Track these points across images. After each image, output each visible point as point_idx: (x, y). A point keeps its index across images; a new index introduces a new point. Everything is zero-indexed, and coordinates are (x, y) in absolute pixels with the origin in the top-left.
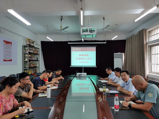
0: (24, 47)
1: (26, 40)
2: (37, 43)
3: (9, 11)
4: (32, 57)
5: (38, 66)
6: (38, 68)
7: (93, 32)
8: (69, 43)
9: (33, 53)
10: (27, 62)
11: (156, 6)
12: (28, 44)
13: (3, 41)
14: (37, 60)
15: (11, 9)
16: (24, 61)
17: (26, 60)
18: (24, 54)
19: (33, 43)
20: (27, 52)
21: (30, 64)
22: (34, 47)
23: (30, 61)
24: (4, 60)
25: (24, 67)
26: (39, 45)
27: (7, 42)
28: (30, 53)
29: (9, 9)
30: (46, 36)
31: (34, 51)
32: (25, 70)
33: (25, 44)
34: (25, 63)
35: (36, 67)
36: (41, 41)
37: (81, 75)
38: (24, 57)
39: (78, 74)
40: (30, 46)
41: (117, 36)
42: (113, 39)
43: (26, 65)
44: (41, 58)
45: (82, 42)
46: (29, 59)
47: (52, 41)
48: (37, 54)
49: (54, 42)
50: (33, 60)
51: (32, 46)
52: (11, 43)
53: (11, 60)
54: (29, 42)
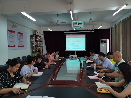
0: (32, 36)
1: (33, 31)
2: (41, 33)
3: (22, 13)
4: (37, 44)
5: (41, 50)
6: (41, 52)
7: (81, 24)
8: (64, 32)
9: (38, 41)
10: (34, 47)
11: (126, 5)
12: (35, 34)
13: (17, 33)
14: (41, 45)
15: (23, 11)
16: (32, 47)
17: (33, 45)
18: (32, 41)
19: (38, 33)
20: (34, 40)
21: (36, 49)
22: (38, 36)
23: (36, 46)
24: (19, 46)
25: (32, 51)
26: (42, 34)
27: (20, 33)
28: (36, 41)
29: (22, 12)
30: (47, 28)
31: (38, 39)
32: (32, 53)
33: (32, 34)
34: (32, 48)
35: (40, 51)
36: (44, 32)
37: (73, 56)
38: (32, 44)
39: (70, 56)
40: (35, 35)
41: (101, 26)
42: (98, 29)
43: (33, 50)
44: (43, 44)
45: (74, 31)
46: (35, 45)
47: (52, 31)
48: (41, 41)
49: (53, 32)
50: (38, 46)
51: (37, 35)
52: (22, 34)
53: (23, 46)
54: (35, 32)
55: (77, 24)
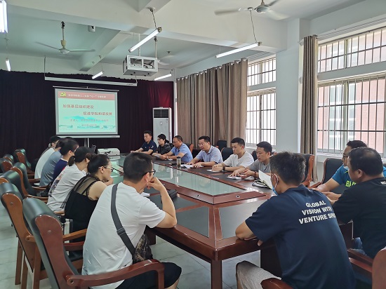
8: (46, 78)
11: (257, 44)
30: (7, 59)
37: (109, 152)
41: (170, 75)
45: (93, 79)
55: (143, 64)
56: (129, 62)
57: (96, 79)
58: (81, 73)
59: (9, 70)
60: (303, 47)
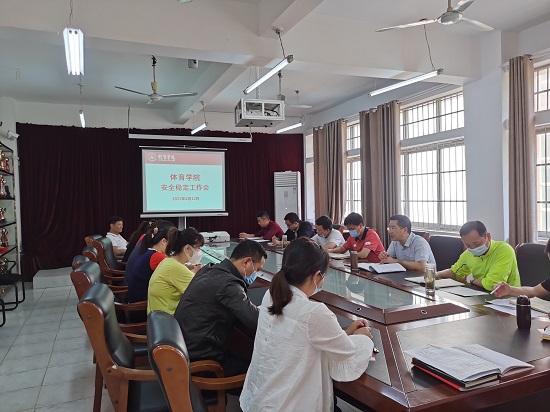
11: (436, 72)
29: (68, 27)
30: (81, 111)
36: (17, 124)
37: (215, 237)
41: (300, 125)
48: (8, 173)
55: (263, 110)
56: (244, 108)
57: (196, 135)
58: (175, 126)
59: (84, 126)
60: (508, 73)
